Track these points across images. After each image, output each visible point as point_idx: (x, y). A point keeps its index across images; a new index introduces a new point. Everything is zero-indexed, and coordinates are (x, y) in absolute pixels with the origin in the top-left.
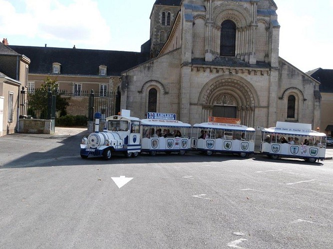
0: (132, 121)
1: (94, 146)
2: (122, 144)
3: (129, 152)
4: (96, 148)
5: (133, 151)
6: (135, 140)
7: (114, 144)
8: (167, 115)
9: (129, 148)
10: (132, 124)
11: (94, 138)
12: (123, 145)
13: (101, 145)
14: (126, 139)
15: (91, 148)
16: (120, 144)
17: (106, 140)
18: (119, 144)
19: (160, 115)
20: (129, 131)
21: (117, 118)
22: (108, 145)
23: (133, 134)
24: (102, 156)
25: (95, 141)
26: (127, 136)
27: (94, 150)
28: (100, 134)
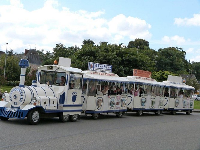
0: (71, 73)
1: (16, 104)
2: (56, 103)
3: (64, 114)
4: (19, 107)
5: (71, 114)
6: (74, 98)
7: (45, 103)
8: (104, 67)
9: (65, 109)
10: (71, 77)
11: (18, 93)
12: (58, 105)
13: (26, 104)
14: (62, 97)
15: (12, 107)
16: (54, 103)
17: (33, 98)
18: (51, 103)
19: (99, 66)
20: (67, 86)
21: (52, 68)
22: (35, 104)
23: (72, 91)
24: (26, 118)
25: (19, 98)
26: (64, 93)
27: (15, 110)
28: (26, 89)
